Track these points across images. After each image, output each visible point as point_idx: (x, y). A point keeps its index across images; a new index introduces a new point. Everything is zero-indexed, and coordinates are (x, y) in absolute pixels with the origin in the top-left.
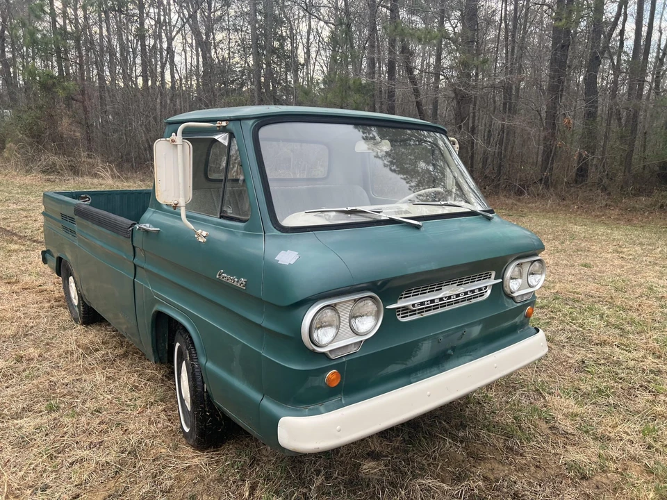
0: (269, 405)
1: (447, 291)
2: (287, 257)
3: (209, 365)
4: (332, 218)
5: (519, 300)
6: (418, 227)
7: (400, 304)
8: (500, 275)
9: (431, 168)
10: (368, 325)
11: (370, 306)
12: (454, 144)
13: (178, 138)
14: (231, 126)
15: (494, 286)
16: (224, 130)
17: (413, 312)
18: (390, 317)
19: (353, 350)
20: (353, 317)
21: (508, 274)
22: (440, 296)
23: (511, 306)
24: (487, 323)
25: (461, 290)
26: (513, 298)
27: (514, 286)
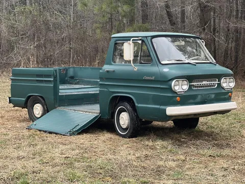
0: (162, 107)
1: (204, 83)
2: (166, 70)
3: (139, 105)
4: (174, 62)
5: (226, 90)
6: (195, 65)
7: (192, 84)
8: (219, 80)
9: (194, 51)
10: (186, 87)
11: (185, 82)
12: (203, 42)
13: (131, 42)
14: (143, 38)
15: (218, 84)
16: (140, 40)
17: (196, 87)
18: (190, 86)
19: (182, 93)
20: (182, 85)
21: (222, 81)
22: (203, 83)
23: (224, 91)
24: (217, 94)
25: (208, 83)
26: (224, 89)
27: (224, 85)
